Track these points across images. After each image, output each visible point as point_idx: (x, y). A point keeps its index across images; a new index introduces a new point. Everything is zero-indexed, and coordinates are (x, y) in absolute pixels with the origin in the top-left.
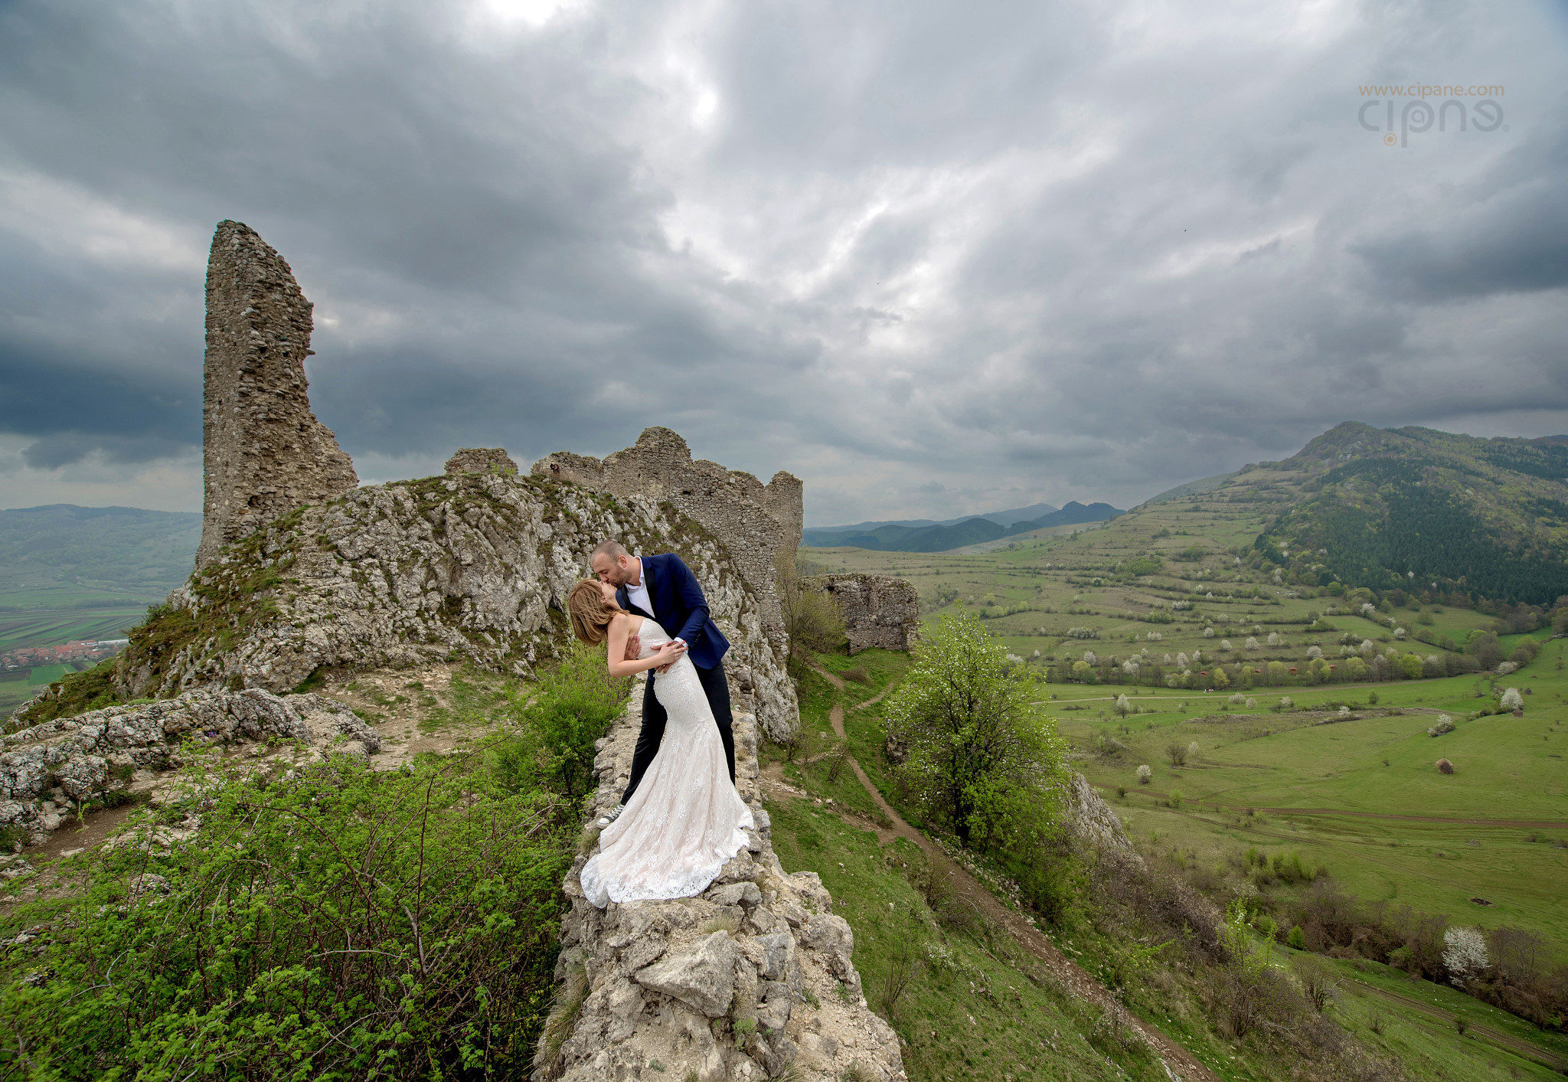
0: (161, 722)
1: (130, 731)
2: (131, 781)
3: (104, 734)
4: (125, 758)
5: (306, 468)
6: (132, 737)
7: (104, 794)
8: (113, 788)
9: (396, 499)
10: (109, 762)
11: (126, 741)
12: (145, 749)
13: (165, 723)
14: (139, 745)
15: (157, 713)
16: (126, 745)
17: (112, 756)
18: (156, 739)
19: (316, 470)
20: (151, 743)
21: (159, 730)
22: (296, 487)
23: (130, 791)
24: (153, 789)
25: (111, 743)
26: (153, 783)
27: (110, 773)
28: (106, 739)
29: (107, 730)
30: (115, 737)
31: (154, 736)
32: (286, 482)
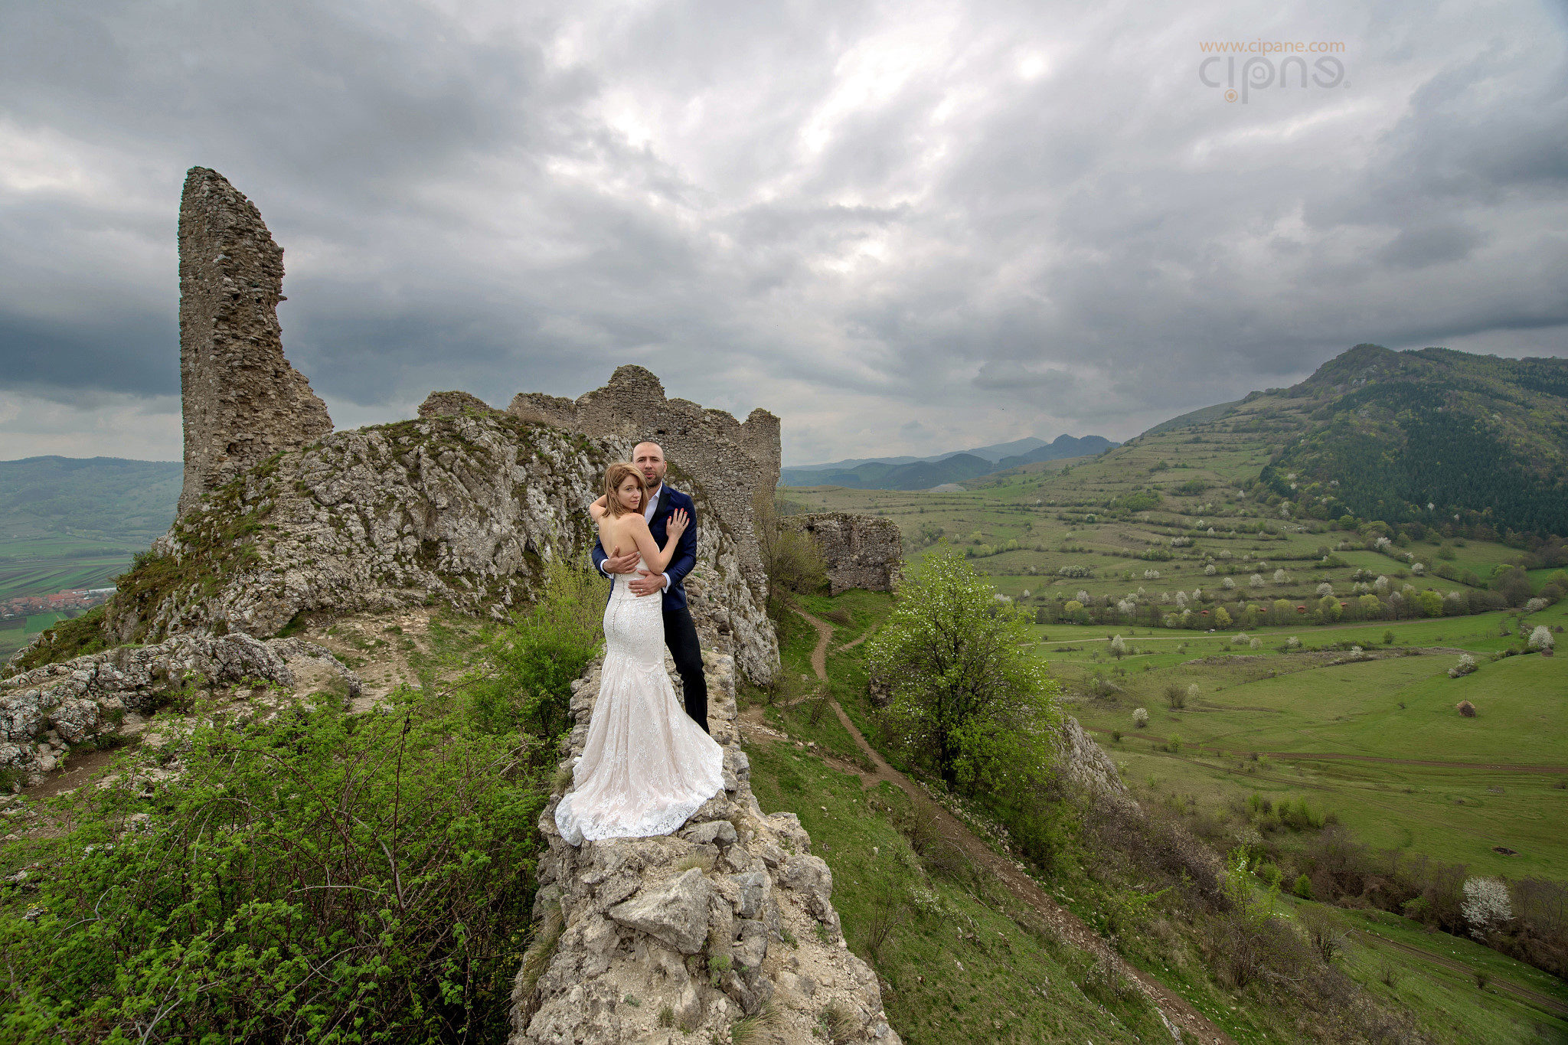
0: (149, 666)
1: (119, 675)
2: (122, 724)
3: (94, 678)
4: (115, 702)
5: (282, 415)
6: (121, 681)
7: (96, 736)
8: (104, 730)
9: (370, 443)
10: (100, 705)
11: (115, 685)
12: (133, 693)
13: (153, 667)
14: (128, 689)
15: (144, 658)
16: (115, 689)
17: (103, 700)
18: (144, 683)
19: (292, 416)
20: (140, 687)
21: (147, 674)
22: (273, 433)
23: (121, 733)
24: (143, 731)
25: (102, 687)
26: (143, 726)
27: (101, 716)
28: (97, 683)
29: (97, 674)
30: (105, 681)
31: (142, 680)
32: (262, 429)
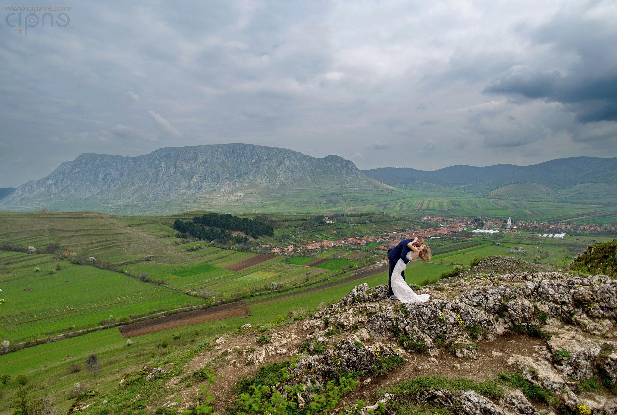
0: (572, 291)
1: (551, 291)
2: (545, 323)
3: (536, 289)
4: (545, 308)
6: (552, 295)
7: (528, 325)
8: (533, 323)
10: (535, 307)
11: (548, 297)
12: (558, 306)
13: (574, 293)
14: (555, 302)
15: (571, 285)
16: (547, 299)
17: (538, 304)
18: (567, 301)
20: (563, 303)
21: (570, 297)
23: (542, 330)
24: (554, 334)
25: (540, 296)
26: (556, 330)
27: (534, 314)
28: (537, 292)
29: (539, 287)
30: (542, 293)
31: (566, 299)
